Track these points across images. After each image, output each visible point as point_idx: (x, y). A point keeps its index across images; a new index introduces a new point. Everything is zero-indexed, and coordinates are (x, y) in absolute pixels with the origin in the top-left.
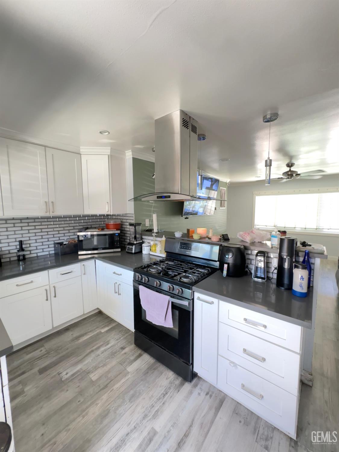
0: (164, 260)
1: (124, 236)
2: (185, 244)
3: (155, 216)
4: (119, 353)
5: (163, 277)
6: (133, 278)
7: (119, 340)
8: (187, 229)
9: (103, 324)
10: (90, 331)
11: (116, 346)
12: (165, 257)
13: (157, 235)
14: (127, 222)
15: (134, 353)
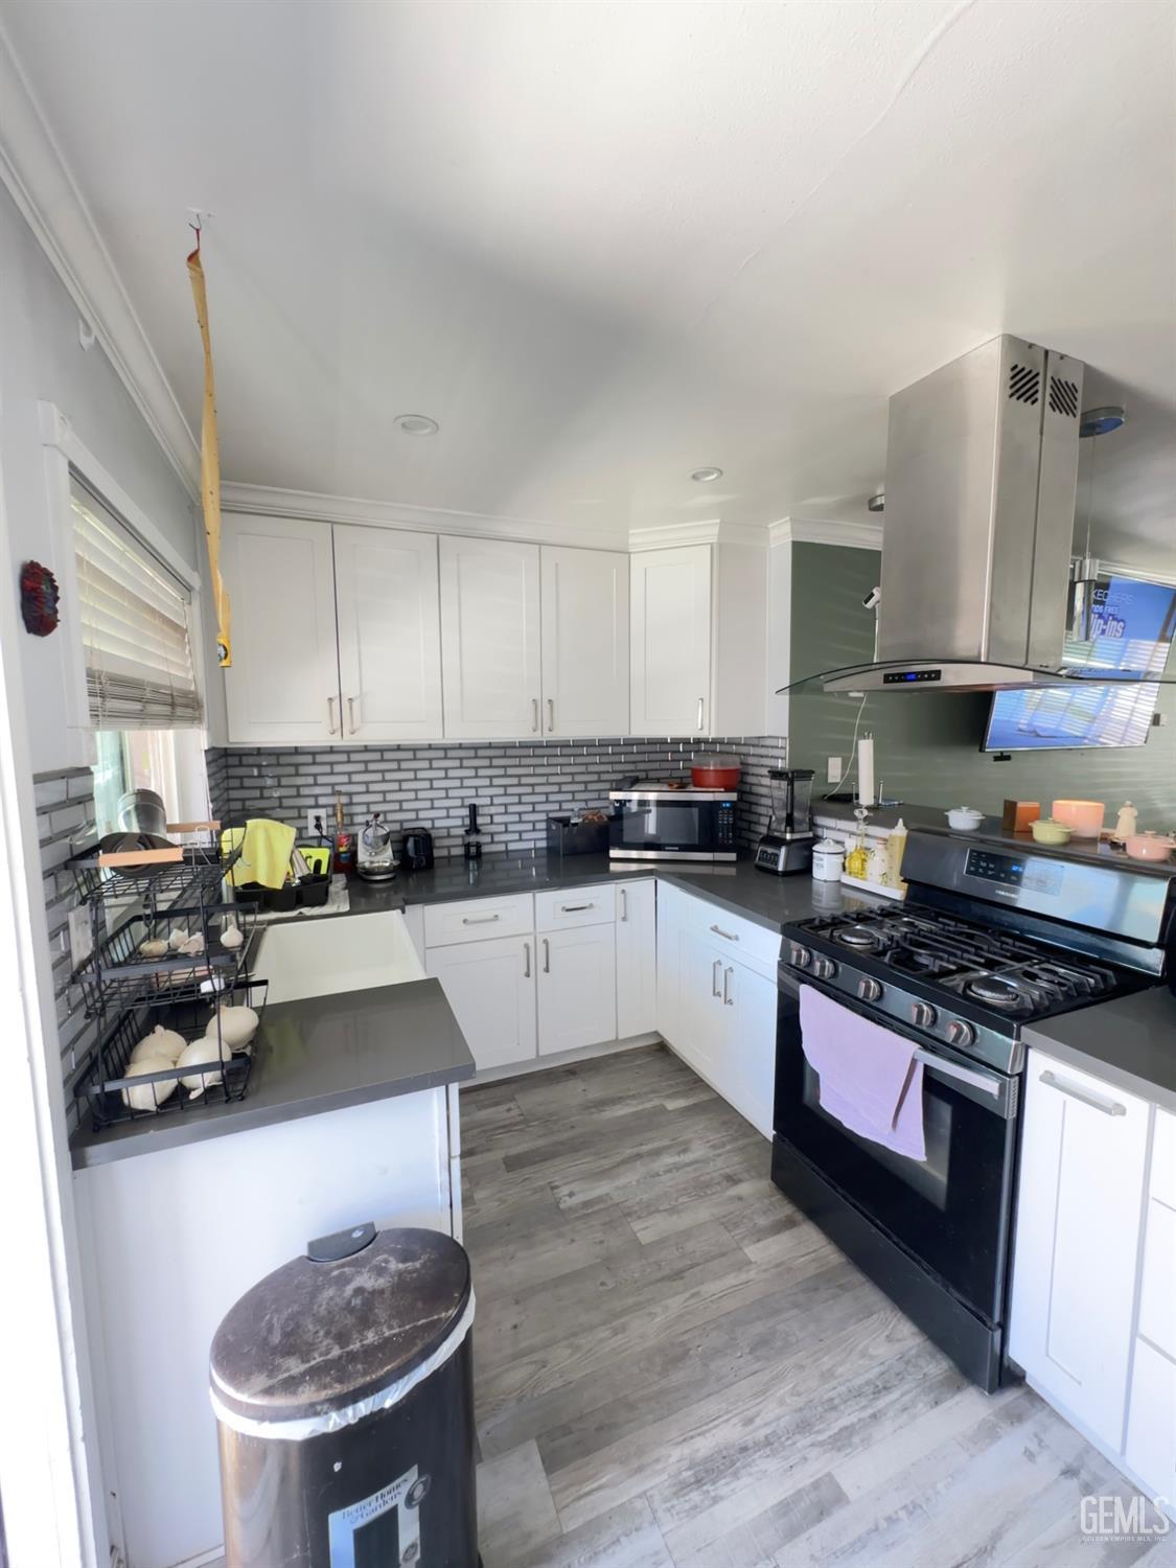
0: (898, 912)
1: (750, 812)
2: (991, 858)
3: (866, 749)
4: (719, 1188)
5: (893, 968)
6: (780, 956)
7: (718, 1148)
8: (1006, 801)
9: (672, 1086)
10: (634, 1097)
11: (711, 1164)
12: (902, 899)
13: (871, 814)
14: (762, 766)
15: (771, 1208)
